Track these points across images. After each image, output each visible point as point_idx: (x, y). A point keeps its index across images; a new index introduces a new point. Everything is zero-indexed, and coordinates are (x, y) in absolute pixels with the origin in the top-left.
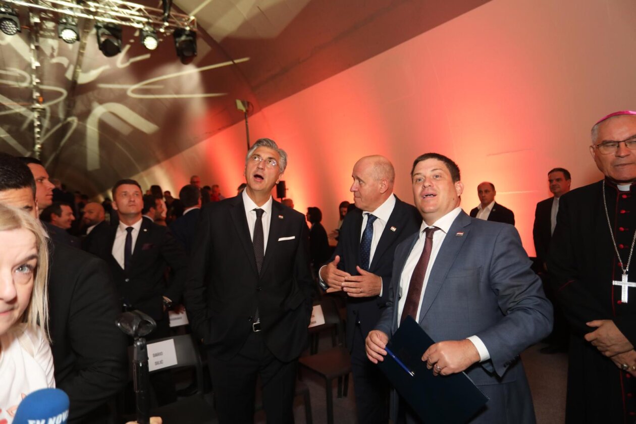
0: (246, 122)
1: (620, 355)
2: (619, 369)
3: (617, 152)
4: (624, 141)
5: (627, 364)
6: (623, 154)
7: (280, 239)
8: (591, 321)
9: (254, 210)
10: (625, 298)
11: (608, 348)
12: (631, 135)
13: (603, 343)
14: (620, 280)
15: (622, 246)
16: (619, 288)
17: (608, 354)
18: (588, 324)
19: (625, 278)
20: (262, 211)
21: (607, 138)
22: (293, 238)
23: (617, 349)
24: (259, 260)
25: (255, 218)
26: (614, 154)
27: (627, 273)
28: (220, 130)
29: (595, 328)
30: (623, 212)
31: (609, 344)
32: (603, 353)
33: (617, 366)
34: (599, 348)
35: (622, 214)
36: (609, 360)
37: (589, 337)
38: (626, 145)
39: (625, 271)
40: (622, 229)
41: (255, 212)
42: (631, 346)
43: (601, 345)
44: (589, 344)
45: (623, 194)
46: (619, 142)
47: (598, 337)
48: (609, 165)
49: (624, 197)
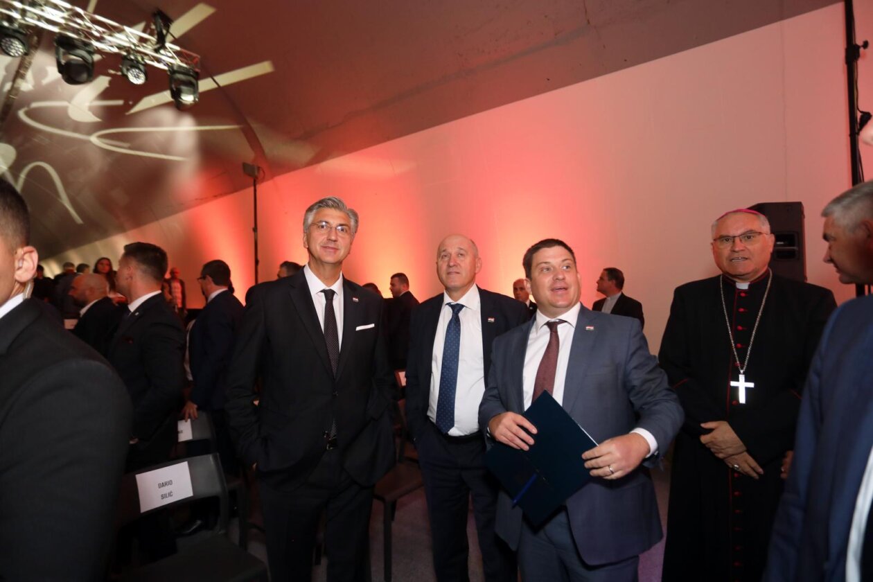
0: (255, 191)
1: (733, 457)
2: (729, 468)
3: (732, 247)
4: (739, 236)
5: (738, 465)
6: (737, 249)
7: (358, 328)
8: (705, 422)
9: (322, 291)
10: (742, 399)
11: (723, 451)
12: (746, 230)
13: (718, 446)
14: (737, 380)
15: (739, 345)
16: (736, 389)
17: (721, 456)
18: (703, 425)
19: (742, 377)
20: (333, 293)
21: (724, 233)
22: (372, 326)
23: (730, 451)
24: (333, 357)
25: (324, 301)
26: (729, 248)
27: (744, 373)
28: (215, 197)
29: (710, 431)
30: (742, 310)
31: (724, 447)
32: (716, 455)
33: (728, 466)
34: (712, 450)
35: (740, 312)
36: (722, 461)
37: (704, 439)
38: (741, 241)
39: (742, 371)
40: (740, 328)
41: (323, 294)
42: (744, 448)
43: (716, 447)
44: (703, 446)
45: (741, 292)
46: (734, 237)
47: (713, 440)
48: (724, 259)
49: (743, 295)
